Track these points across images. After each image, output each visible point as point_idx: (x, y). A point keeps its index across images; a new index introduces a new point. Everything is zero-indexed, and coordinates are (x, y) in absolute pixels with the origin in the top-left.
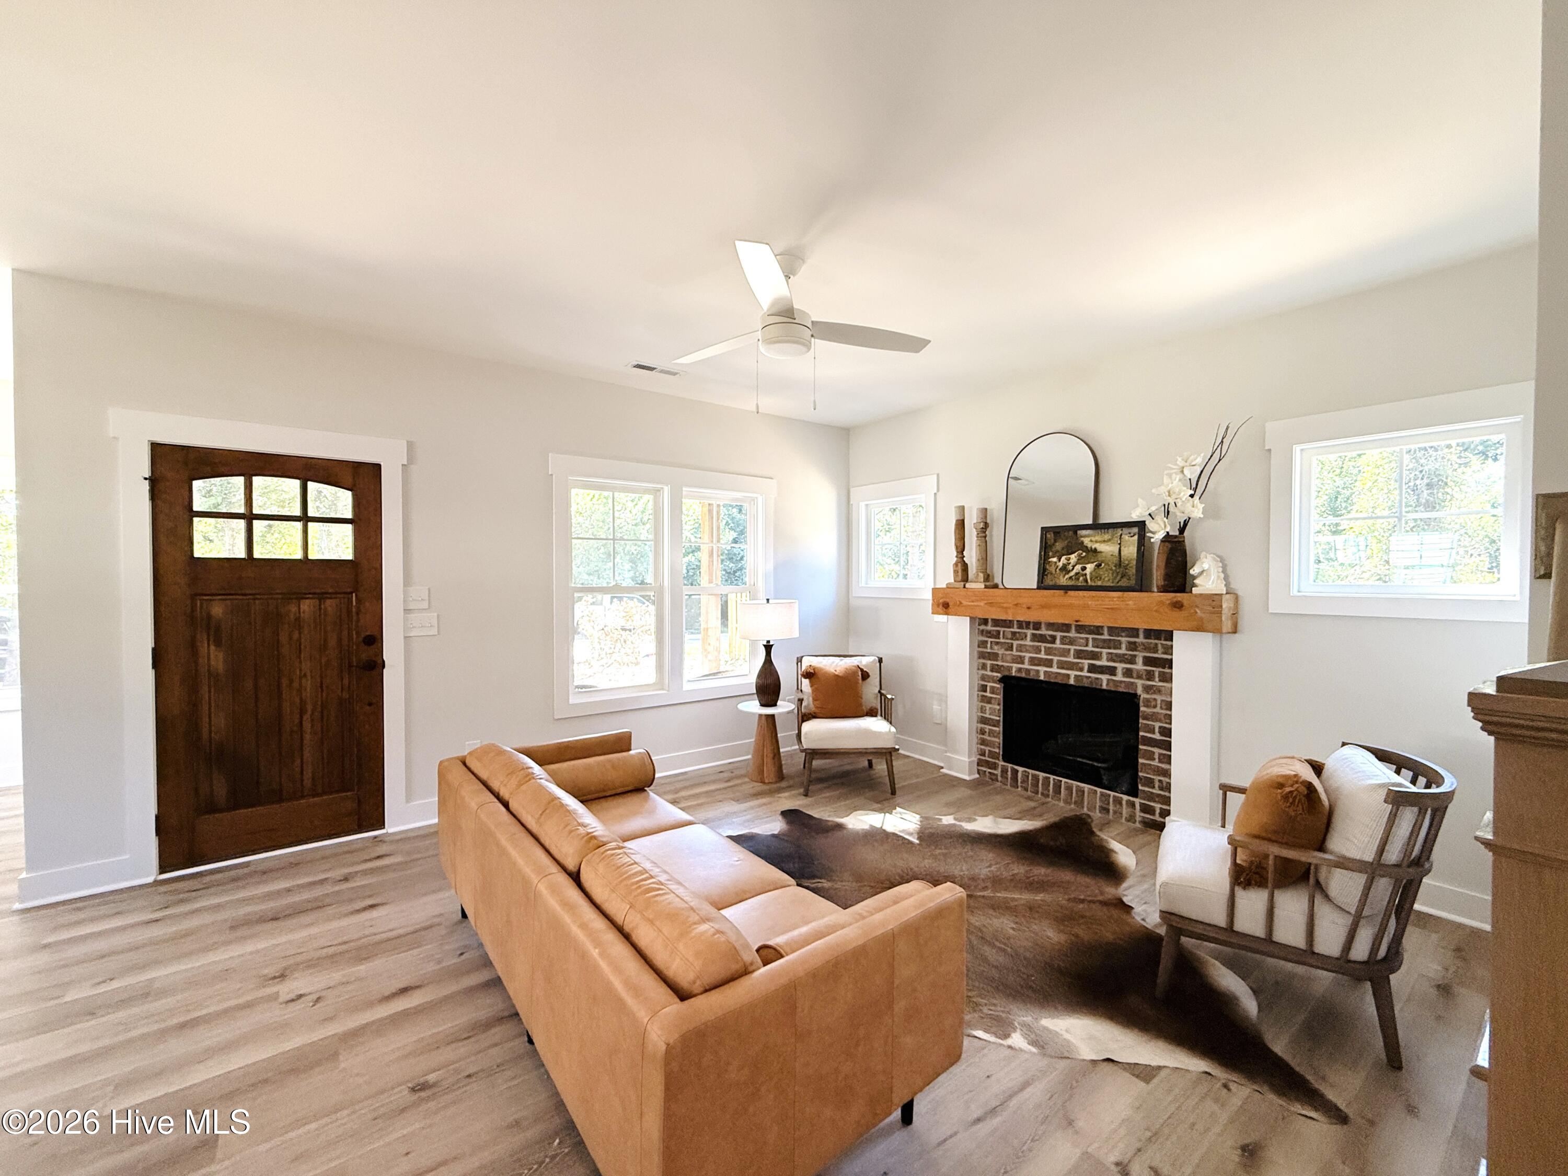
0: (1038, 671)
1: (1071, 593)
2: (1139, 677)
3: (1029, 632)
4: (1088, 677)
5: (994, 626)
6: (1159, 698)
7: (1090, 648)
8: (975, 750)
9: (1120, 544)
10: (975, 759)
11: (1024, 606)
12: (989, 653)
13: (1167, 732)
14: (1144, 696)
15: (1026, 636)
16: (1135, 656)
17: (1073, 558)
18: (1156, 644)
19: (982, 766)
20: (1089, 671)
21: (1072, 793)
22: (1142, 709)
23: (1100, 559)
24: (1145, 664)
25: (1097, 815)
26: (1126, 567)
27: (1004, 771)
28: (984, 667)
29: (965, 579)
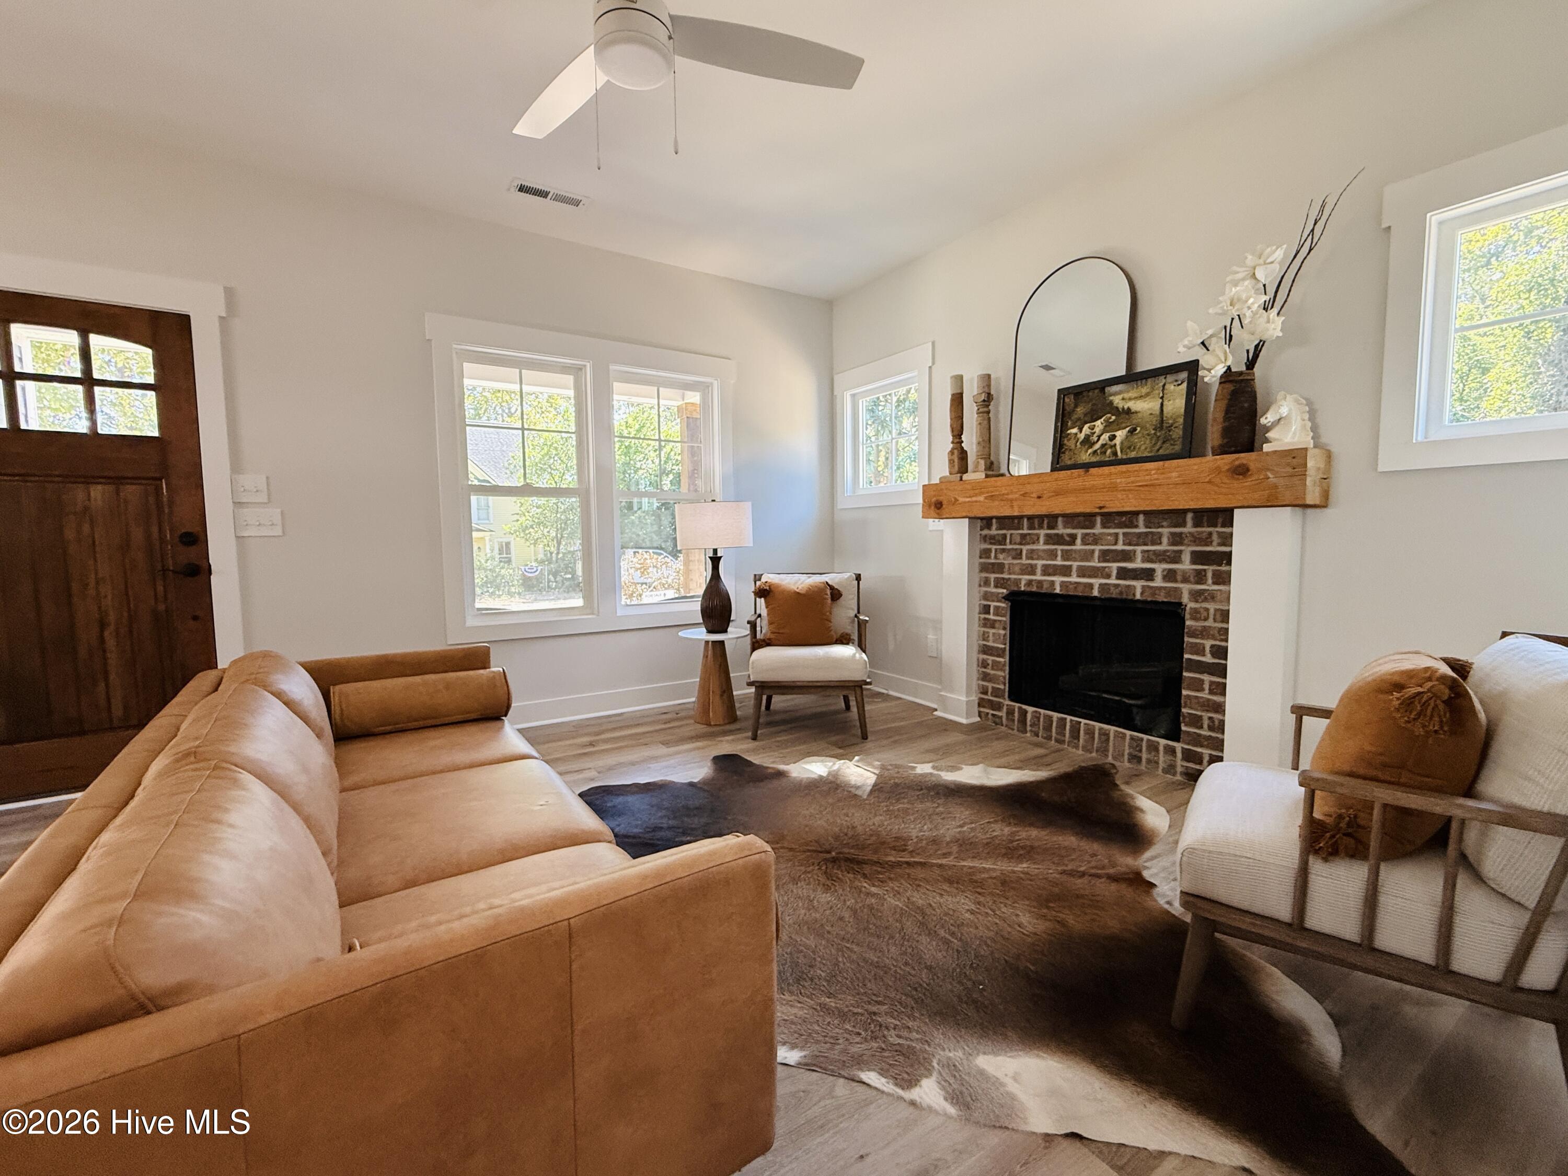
0: (1053, 583)
1: (1093, 471)
2: (1185, 580)
3: (1042, 533)
4: (1117, 586)
5: (1000, 529)
6: (1212, 607)
7: (1120, 547)
8: (975, 687)
9: (1162, 398)
10: (974, 698)
11: (1035, 495)
12: (993, 564)
13: (1221, 652)
14: (1191, 605)
15: (1038, 538)
16: (1181, 552)
17: (1099, 424)
18: (1210, 534)
19: (984, 707)
20: (1119, 577)
21: (1093, 738)
22: (1188, 623)
23: (1134, 421)
24: (1193, 562)
25: (1125, 765)
26: (1169, 428)
27: (1010, 712)
28: (986, 582)
29: (964, 469)
